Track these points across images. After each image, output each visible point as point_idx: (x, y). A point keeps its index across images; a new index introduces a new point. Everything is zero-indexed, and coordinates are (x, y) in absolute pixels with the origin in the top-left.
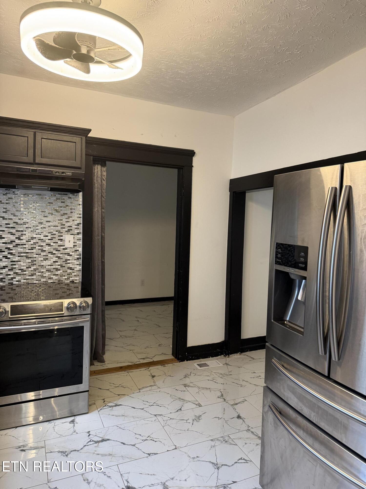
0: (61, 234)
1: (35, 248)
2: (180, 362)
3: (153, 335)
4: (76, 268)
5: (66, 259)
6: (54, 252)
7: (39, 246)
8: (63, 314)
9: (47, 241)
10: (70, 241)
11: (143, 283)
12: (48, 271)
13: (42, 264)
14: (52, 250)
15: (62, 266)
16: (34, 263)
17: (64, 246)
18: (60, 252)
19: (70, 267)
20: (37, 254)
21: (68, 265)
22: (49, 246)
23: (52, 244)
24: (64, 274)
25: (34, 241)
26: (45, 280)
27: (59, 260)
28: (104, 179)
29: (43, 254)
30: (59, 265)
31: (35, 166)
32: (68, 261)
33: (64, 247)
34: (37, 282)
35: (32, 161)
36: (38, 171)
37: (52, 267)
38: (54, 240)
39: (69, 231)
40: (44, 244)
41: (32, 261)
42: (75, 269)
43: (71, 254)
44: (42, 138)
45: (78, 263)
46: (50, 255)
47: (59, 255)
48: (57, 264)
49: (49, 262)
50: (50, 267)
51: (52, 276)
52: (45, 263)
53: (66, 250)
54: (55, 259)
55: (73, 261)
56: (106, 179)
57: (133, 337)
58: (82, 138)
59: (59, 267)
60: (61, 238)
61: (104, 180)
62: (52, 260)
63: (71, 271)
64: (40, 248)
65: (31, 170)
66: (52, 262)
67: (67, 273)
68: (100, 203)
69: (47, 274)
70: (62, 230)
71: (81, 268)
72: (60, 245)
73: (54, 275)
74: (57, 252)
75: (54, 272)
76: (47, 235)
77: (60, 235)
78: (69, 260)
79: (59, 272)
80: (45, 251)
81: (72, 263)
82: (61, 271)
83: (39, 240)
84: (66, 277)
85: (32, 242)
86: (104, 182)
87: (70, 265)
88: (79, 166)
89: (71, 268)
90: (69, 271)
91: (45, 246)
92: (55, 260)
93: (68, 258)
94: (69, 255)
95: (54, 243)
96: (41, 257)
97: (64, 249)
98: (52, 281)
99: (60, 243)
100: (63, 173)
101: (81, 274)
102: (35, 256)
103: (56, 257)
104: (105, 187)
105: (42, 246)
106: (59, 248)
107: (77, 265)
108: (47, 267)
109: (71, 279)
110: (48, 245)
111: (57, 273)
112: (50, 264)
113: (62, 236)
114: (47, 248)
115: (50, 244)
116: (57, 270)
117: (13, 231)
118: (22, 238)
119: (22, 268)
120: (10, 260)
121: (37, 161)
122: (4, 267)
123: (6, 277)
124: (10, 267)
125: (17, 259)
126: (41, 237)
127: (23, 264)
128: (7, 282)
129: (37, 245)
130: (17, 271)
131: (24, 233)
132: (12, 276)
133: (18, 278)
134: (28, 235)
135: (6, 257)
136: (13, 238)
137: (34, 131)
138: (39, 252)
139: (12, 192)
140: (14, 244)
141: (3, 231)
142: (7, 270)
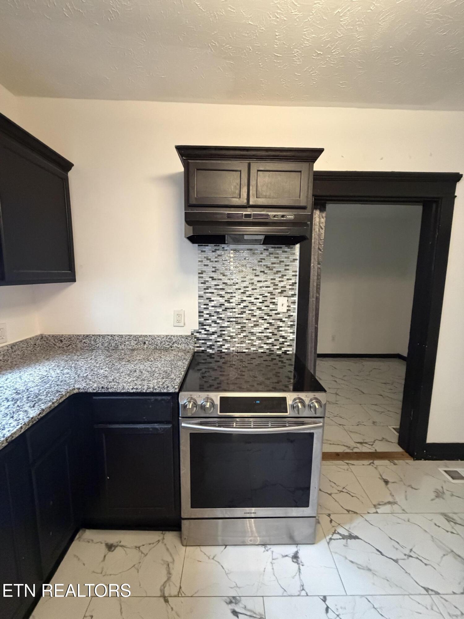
0: (274, 297)
1: (245, 312)
2: (416, 460)
3: (360, 404)
4: (289, 336)
5: (279, 326)
6: (266, 317)
7: (249, 310)
9: (258, 304)
10: (283, 304)
11: (333, 338)
12: (259, 338)
13: (252, 331)
14: (263, 315)
15: (274, 334)
16: (244, 329)
17: (277, 310)
18: (271, 318)
19: (283, 335)
20: (247, 320)
21: (281, 333)
22: (260, 310)
23: (263, 308)
24: (275, 343)
25: (245, 304)
26: (255, 349)
27: (270, 327)
28: (323, 227)
29: (253, 319)
30: (270, 333)
31: (249, 209)
32: (281, 329)
33: (276, 312)
34: (247, 351)
36: (252, 216)
37: (263, 334)
38: (266, 303)
39: (282, 292)
40: (254, 308)
41: (241, 327)
42: (288, 338)
43: (284, 319)
44: (258, 171)
45: (292, 331)
46: (261, 321)
47: (271, 321)
48: (268, 331)
49: (260, 328)
50: (260, 334)
51: (262, 345)
52: (255, 330)
53: (278, 316)
54: (266, 325)
55: (287, 329)
56: (325, 227)
57: (337, 404)
58: (309, 164)
59: (271, 334)
60: (274, 301)
61: (322, 229)
62: (263, 327)
63: (284, 340)
64: (250, 312)
65: (244, 216)
66: (263, 329)
67: (279, 342)
68: (316, 257)
69: (257, 343)
70: (274, 292)
71: (295, 336)
72: (272, 309)
73: (265, 344)
74: (268, 317)
75: (265, 340)
76: (258, 297)
77: (272, 297)
78: (281, 327)
79: (270, 341)
80: (255, 316)
81: (284, 330)
82: (273, 340)
83: (249, 303)
84: (278, 347)
85: (242, 305)
86: (323, 232)
87: (283, 334)
88: (304, 205)
89: (283, 337)
90: (281, 340)
91: (255, 310)
92: (266, 327)
93: (281, 324)
94: (281, 320)
95: (266, 306)
96: (251, 323)
97: (276, 314)
98: (262, 351)
99: (272, 306)
100: (283, 216)
101: (294, 344)
102: (245, 321)
103: (268, 323)
104: (323, 237)
105: (253, 310)
106: (271, 313)
107: (291, 333)
108: (258, 334)
109: (283, 349)
110: (258, 309)
111: (268, 342)
112: (261, 331)
113: (274, 298)
114: (258, 313)
115: (261, 308)
116: (268, 338)
117: (223, 293)
118: (231, 301)
119: (231, 334)
120: (219, 325)
121: (251, 203)
122: (213, 333)
123: (215, 344)
124: (219, 334)
125: (226, 324)
126: (252, 299)
127: (233, 330)
128: (216, 349)
129: (247, 308)
130: (226, 338)
131: (234, 295)
132: (221, 343)
133: (227, 346)
134: (238, 297)
135: (215, 322)
136: (222, 300)
137: (248, 161)
138: (250, 317)
139: (221, 248)
140: (223, 307)
141: (213, 293)
142: (216, 336)
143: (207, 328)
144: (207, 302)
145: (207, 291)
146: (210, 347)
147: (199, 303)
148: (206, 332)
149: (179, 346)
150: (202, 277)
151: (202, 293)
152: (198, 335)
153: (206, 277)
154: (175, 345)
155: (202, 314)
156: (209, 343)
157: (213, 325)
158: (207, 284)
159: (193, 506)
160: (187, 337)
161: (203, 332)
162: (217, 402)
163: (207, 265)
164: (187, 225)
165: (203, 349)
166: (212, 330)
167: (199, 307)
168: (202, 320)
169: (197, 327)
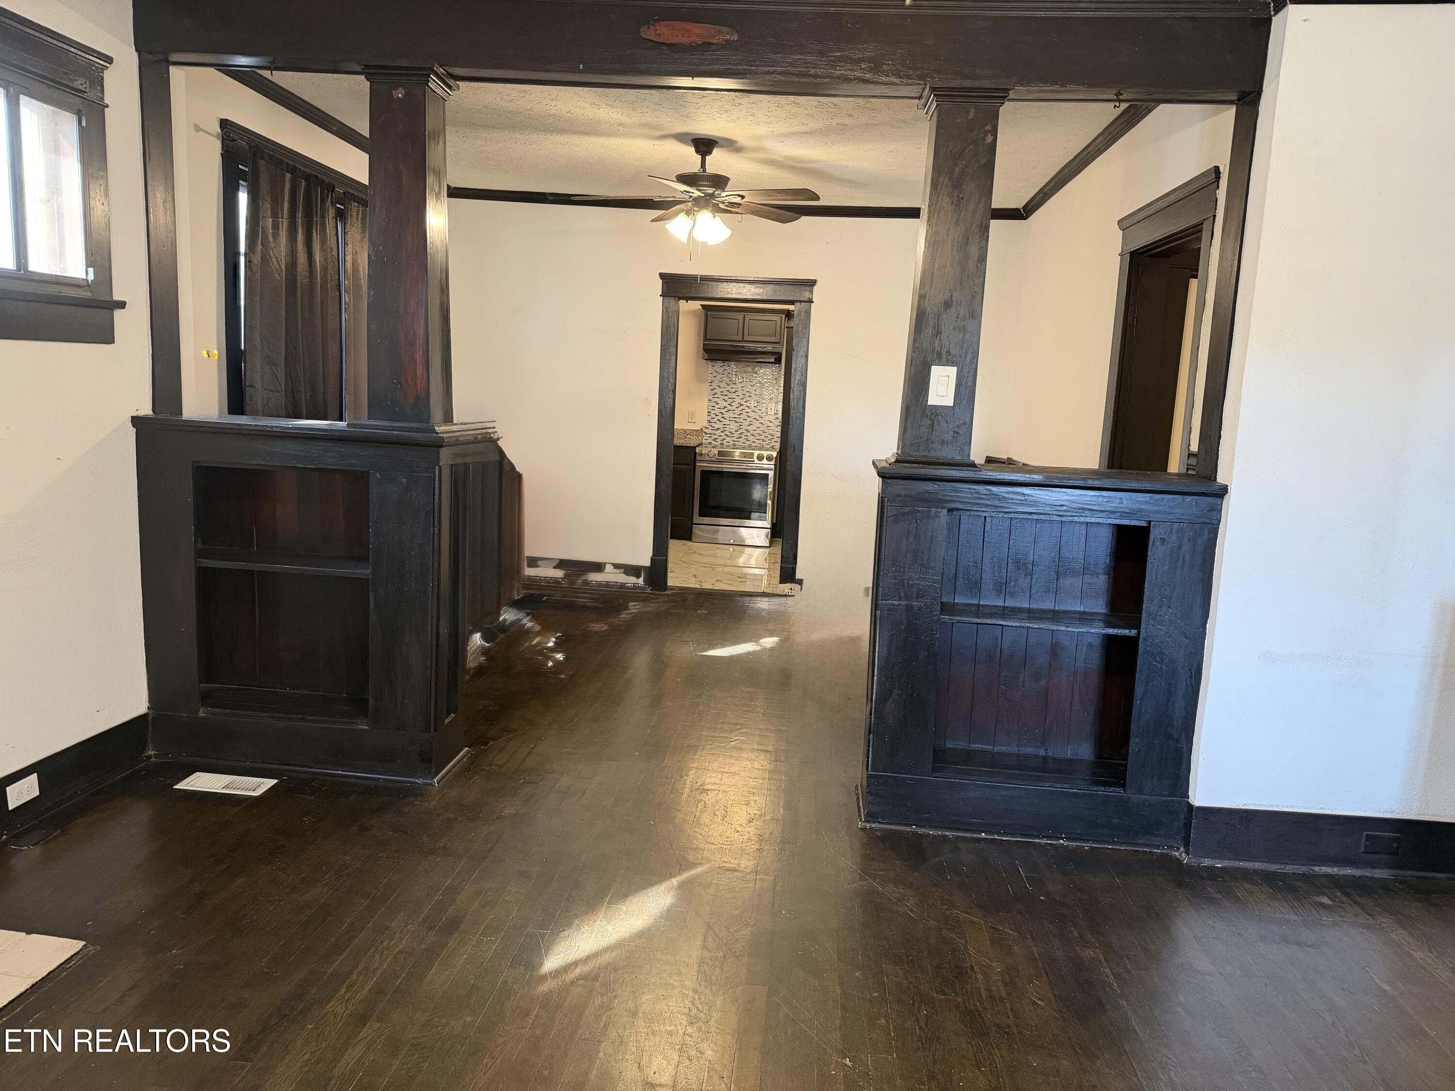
1: (743, 414)
4: (776, 434)
5: (768, 425)
6: (758, 418)
7: (746, 412)
8: (754, 461)
9: (753, 408)
10: (771, 409)
12: (753, 435)
13: (747, 429)
14: (756, 417)
15: (764, 432)
16: (741, 427)
17: (767, 413)
18: (763, 419)
21: (769, 431)
23: (756, 411)
24: (766, 439)
25: (742, 407)
26: (749, 443)
27: (762, 426)
29: (749, 419)
31: (744, 343)
32: (769, 428)
33: (767, 415)
34: (743, 444)
35: (741, 339)
36: (746, 347)
37: (756, 432)
38: (759, 408)
39: (771, 399)
40: (750, 411)
41: (739, 425)
42: (775, 436)
43: (772, 421)
44: (750, 320)
46: (754, 421)
47: (762, 422)
48: (760, 429)
49: (754, 427)
50: (754, 432)
51: (755, 440)
53: (768, 417)
55: (774, 428)
58: (781, 317)
59: (762, 432)
63: (772, 437)
64: (747, 414)
65: (741, 347)
66: (756, 427)
69: (751, 438)
71: (780, 434)
74: (760, 419)
75: (757, 437)
78: (770, 426)
80: (750, 417)
81: (772, 429)
82: (763, 436)
83: (746, 406)
84: (767, 443)
85: (740, 408)
87: (771, 432)
88: (778, 341)
89: (770, 434)
90: (770, 437)
92: (758, 426)
93: (771, 424)
94: (770, 422)
95: (758, 410)
96: (747, 423)
98: (755, 445)
99: (763, 410)
100: (764, 348)
101: (779, 440)
102: (742, 421)
103: (760, 423)
106: (762, 415)
107: (777, 431)
108: (752, 431)
109: (771, 444)
110: (753, 412)
111: (759, 438)
112: (754, 429)
114: (752, 414)
116: (760, 435)
117: (726, 398)
118: (732, 404)
119: (731, 431)
120: (722, 423)
121: (744, 339)
122: (718, 429)
123: (718, 438)
124: (722, 430)
125: (728, 423)
126: (748, 404)
127: (733, 426)
128: (720, 442)
129: (744, 411)
130: (728, 433)
131: (734, 400)
132: (723, 437)
133: (728, 439)
134: (738, 400)
135: (719, 421)
136: (726, 404)
137: (744, 313)
138: (746, 417)
139: (726, 365)
140: (726, 409)
141: (718, 398)
142: (719, 431)
143: (713, 425)
144: (714, 404)
145: (714, 396)
146: (715, 440)
147: (708, 405)
148: (712, 428)
149: (691, 437)
150: (711, 386)
151: (711, 397)
152: (706, 430)
153: (715, 385)
154: (689, 436)
155: (709, 414)
156: (714, 437)
157: (718, 422)
158: (715, 391)
159: (700, 516)
160: (697, 431)
161: (710, 428)
162: (717, 453)
163: (716, 377)
164: (705, 353)
165: (709, 441)
166: (716, 426)
167: (708, 408)
168: (710, 418)
169: (706, 424)
